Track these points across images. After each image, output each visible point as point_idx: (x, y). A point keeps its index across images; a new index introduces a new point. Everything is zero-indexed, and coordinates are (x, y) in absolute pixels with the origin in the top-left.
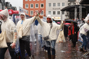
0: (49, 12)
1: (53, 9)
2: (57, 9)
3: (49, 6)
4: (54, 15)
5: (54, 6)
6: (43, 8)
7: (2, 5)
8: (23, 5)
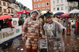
0: (54, 8)
1: (57, 5)
2: (60, 5)
3: (53, 4)
4: (58, 11)
5: (57, 3)
6: (48, 5)
7: (20, 8)
8: (33, 5)
